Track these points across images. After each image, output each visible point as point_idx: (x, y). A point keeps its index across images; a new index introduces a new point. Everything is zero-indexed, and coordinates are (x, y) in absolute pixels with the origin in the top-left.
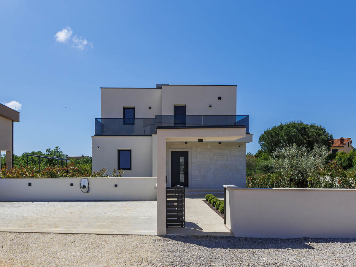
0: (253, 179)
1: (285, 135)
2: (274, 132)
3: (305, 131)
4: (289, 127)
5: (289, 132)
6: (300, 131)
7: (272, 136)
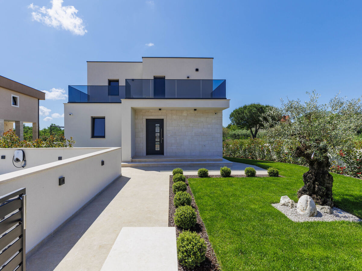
0: (227, 144)
1: (248, 113)
2: (240, 110)
3: (262, 110)
4: (251, 107)
5: (251, 110)
6: (258, 109)
7: (239, 114)
